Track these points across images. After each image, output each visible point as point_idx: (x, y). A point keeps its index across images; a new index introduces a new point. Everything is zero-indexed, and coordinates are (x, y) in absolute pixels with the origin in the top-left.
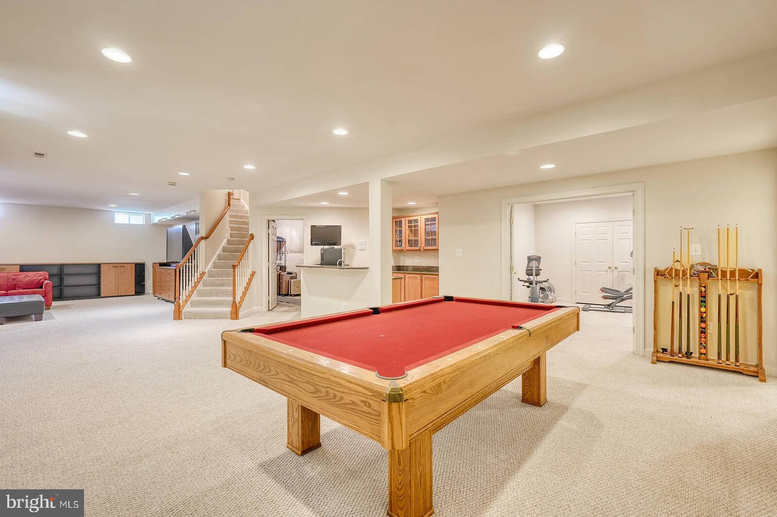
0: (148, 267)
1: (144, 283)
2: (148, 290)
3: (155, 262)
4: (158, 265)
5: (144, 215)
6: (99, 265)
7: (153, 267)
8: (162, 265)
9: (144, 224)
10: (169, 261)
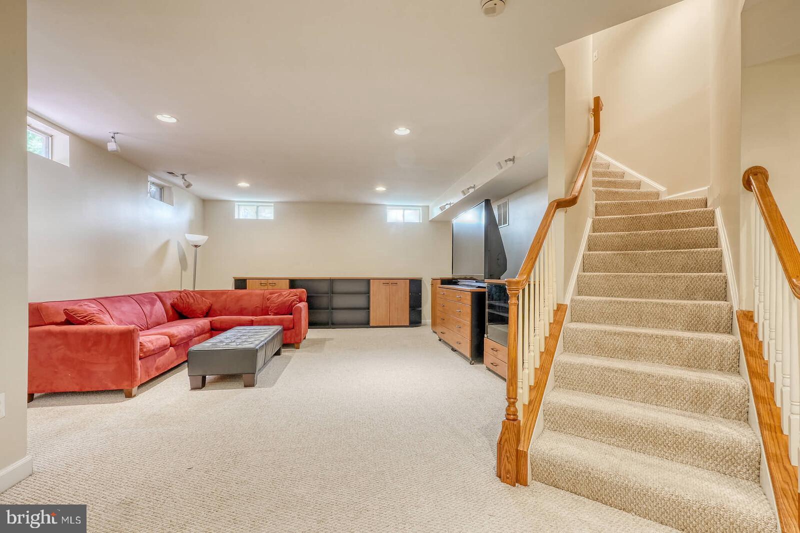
0: (425, 285)
1: (420, 309)
2: (426, 320)
3: (435, 277)
4: (439, 281)
5: (421, 208)
6: (368, 281)
7: (432, 284)
8: (445, 282)
9: (421, 222)
10: (457, 275)
